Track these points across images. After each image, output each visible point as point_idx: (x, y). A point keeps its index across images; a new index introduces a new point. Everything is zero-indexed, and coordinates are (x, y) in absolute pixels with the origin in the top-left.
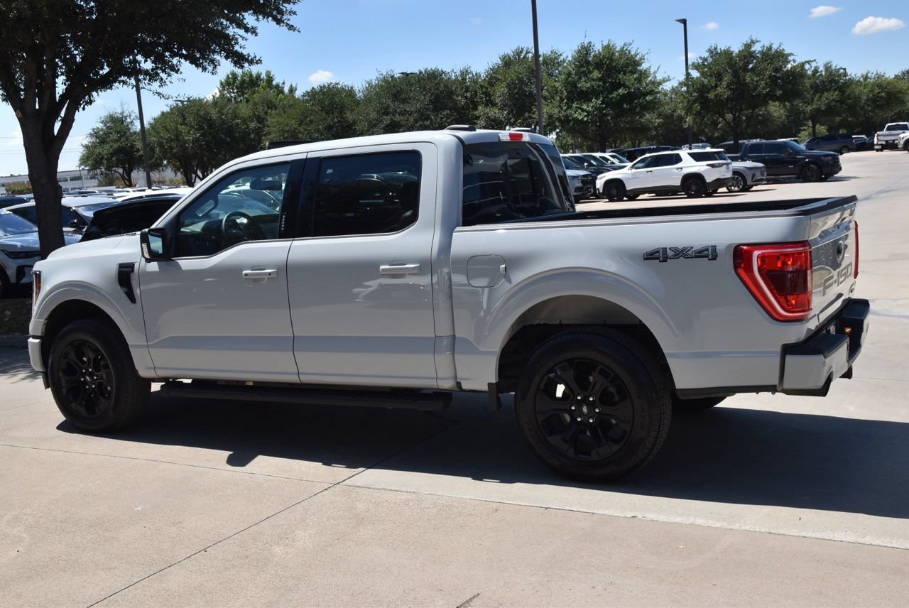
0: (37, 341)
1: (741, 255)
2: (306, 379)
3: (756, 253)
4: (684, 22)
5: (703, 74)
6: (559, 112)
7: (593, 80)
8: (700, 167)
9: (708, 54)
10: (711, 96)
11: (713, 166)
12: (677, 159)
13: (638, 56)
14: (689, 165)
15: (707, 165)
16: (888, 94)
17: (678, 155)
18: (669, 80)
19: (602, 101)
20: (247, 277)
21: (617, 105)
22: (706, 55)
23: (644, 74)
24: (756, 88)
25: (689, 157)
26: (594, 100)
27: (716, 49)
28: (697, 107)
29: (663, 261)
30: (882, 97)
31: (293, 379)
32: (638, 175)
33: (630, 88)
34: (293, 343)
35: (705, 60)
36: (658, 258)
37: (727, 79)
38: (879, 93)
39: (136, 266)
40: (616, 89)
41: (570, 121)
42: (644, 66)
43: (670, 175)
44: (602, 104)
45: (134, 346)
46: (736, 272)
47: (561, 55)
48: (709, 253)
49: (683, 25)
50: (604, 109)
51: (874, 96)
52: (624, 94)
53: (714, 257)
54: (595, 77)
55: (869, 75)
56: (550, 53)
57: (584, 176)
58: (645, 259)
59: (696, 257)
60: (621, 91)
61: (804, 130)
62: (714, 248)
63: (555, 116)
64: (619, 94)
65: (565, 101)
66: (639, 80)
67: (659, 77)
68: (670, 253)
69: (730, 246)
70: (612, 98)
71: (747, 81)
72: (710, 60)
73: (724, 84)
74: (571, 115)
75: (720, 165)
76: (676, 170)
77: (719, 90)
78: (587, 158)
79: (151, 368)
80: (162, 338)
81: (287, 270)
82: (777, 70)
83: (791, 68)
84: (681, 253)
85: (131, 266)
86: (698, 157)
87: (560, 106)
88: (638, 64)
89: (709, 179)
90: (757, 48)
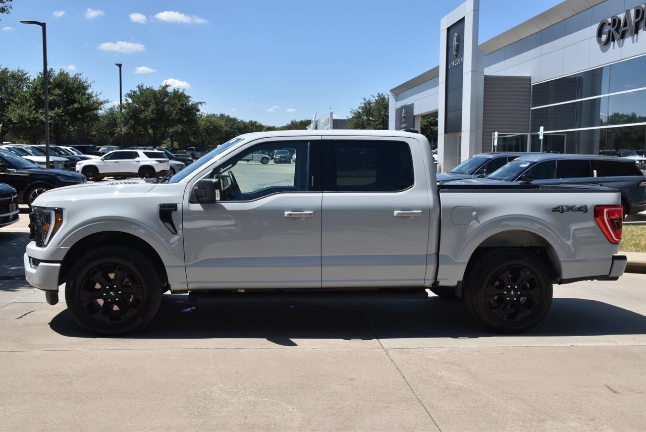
0: (59, 265)
1: (598, 210)
2: (326, 285)
3: (606, 210)
4: (120, 66)
5: (134, 101)
6: (29, 114)
7: (55, 95)
8: (152, 162)
9: (138, 89)
10: (142, 116)
11: (160, 162)
12: (136, 155)
13: (86, 84)
14: (143, 159)
15: (156, 161)
16: (214, 126)
17: (136, 153)
18: (108, 102)
19: (62, 110)
20: (291, 216)
21: (73, 115)
22: (136, 89)
23: (90, 96)
24: (171, 114)
25: (145, 155)
26: (56, 109)
27: (142, 86)
28: (132, 122)
29: (562, 212)
30: (211, 128)
31: (317, 285)
32: (108, 164)
33: (82, 104)
34: (322, 261)
35: (135, 92)
36: (559, 211)
37: (153, 107)
38: (209, 126)
39: (179, 206)
40: (72, 104)
41: (37, 122)
42: (89, 91)
43: (131, 165)
44: (63, 112)
45: (170, 267)
46: (595, 219)
47: (26, 74)
48: (583, 209)
49: (119, 68)
50: (63, 116)
51: (207, 127)
52: (77, 108)
53: (586, 212)
54: (56, 93)
55: (203, 114)
56: (17, 71)
57: (66, 161)
58: (553, 211)
59: (578, 211)
60: (76, 105)
61: (165, 143)
62: (586, 207)
63: (26, 117)
64: (74, 107)
65: (34, 107)
66: (88, 99)
67: (101, 99)
68: (565, 208)
69: (592, 206)
70: (69, 110)
71: (165, 110)
72: (138, 93)
73: (150, 109)
74: (38, 118)
75: (164, 162)
76: (135, 163)
77: (147, 113)
78: (58, 149)
79: (184, 283)
80: (200, 260)
81: (321, 213)
82: (182, 105)
83: (192, 105)
84: (570, 209)
85: (174, 206)
86: (150, 155)
87: (29, 110)
88: (85, 88)
89: (157, 170)
90: (170, 90)
